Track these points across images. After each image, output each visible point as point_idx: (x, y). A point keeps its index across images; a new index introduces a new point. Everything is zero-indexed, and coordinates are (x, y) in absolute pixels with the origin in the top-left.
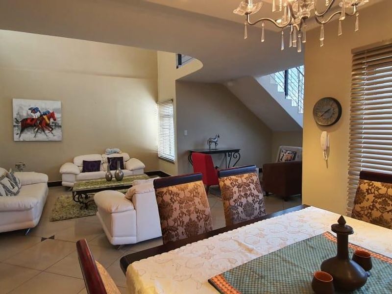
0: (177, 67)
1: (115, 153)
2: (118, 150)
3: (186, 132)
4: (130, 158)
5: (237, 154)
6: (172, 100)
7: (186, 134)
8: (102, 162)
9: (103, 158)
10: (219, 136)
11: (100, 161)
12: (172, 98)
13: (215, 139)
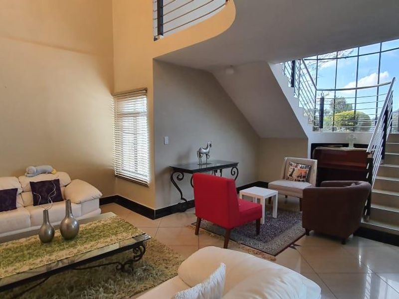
0: (155, 39)
1: (45, 173)
2: (49, 168)
3: (167, 138)
4: (71, 180)
5: (235, 169)
6: (146, 90)
7: (167, 141)
8: (19, 191)
9: (21, 184)
10: (210, 145)
11: (16, 190)
12: (145, 86)
13: (207, 148)
